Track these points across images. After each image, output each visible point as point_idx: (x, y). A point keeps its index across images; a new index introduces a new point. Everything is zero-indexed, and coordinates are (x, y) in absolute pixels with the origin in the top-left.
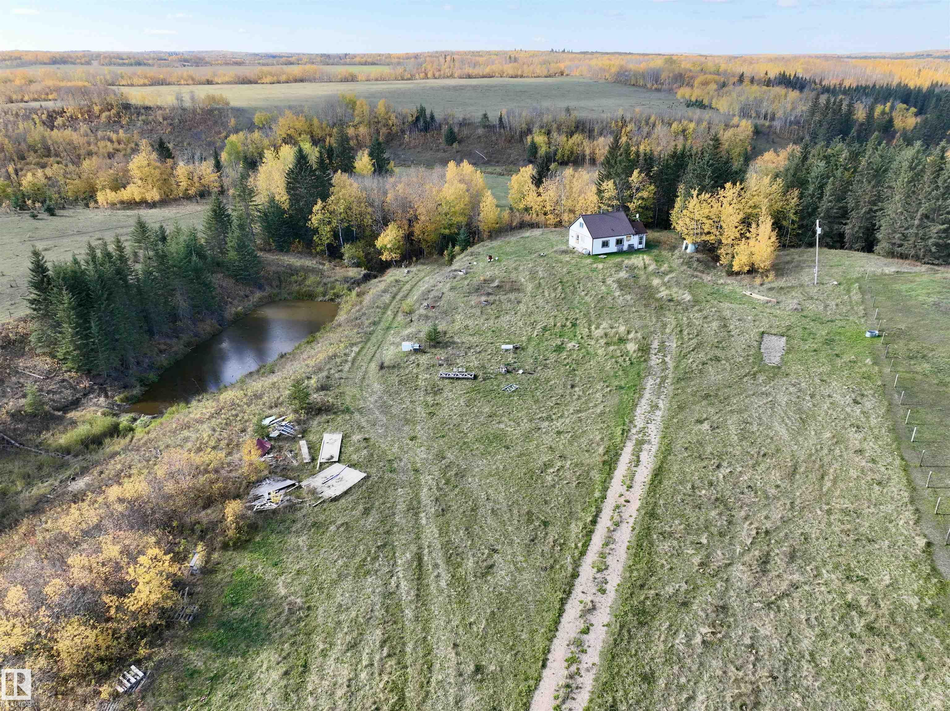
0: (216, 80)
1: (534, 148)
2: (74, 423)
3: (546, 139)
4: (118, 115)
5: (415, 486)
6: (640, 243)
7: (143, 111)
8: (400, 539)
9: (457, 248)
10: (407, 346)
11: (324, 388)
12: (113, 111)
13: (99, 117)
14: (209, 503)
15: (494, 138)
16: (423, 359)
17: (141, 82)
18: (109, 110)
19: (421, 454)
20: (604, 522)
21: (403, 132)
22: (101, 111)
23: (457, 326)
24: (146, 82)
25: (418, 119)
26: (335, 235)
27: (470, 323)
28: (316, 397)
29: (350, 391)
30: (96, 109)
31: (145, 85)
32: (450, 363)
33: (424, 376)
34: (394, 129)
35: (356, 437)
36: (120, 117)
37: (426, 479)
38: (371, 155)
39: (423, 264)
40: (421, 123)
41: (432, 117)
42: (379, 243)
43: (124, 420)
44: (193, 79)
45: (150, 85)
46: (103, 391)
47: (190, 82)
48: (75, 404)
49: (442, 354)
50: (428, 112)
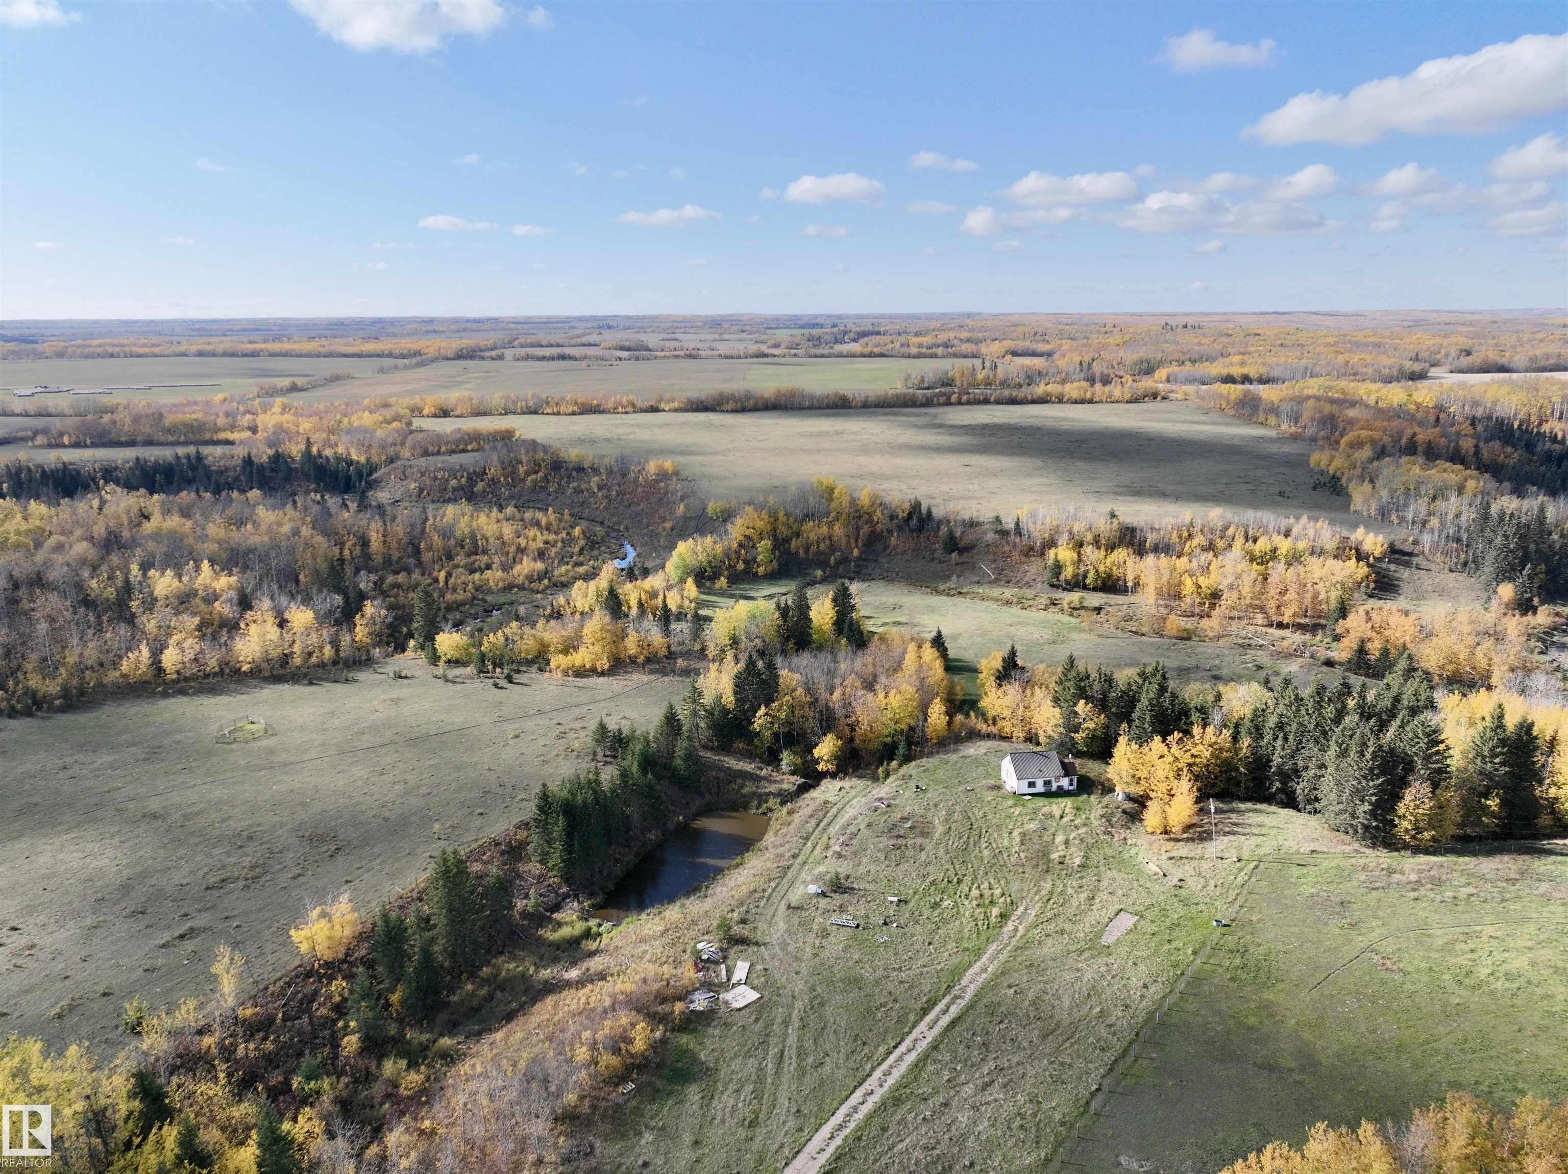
0: (662, 406)
1: (1058, 568)
2: (559, 925)
3: (1075, 556)
4: (546, 479)
5: (791, 1007)
6: (1071, 785)
7: (574, 474)
8: (772, 1040)
9: (894, 763)
10: (813, 889)
11: (743, 921)
12: (540, 474)
13: (523, 480)
14: (664, 1000)
15: (1007, 548)
16: (823, 902)
17: (570, 410)
18: (536, 472)
19: (800, 985)
20: (903, 1048)
21: (890, 532)
22: (528, 474)
23: (861, 870)
24: (576, 409)
25: (910, 515)
26: (776, 735)
27: (872, 868)
28: (737, 930)
29: (762, 926)
30: (522, 470)
31: (573, 414)
32: (842, 909)
33: (818, 920)
34: (879, 527)
35: (759, 967)
36: (548, 481)
37: (799, 1004)
39: (860, 777)
40: (914, 522)
41: (929, 513)
42: (817, 752)
43: (593, 923)
44: (634, 405)
45: (580, 414)
46: (576, 896)
47: (630, 409)
48: (557, 907)
49: (838, 899)
50: (924, 510)
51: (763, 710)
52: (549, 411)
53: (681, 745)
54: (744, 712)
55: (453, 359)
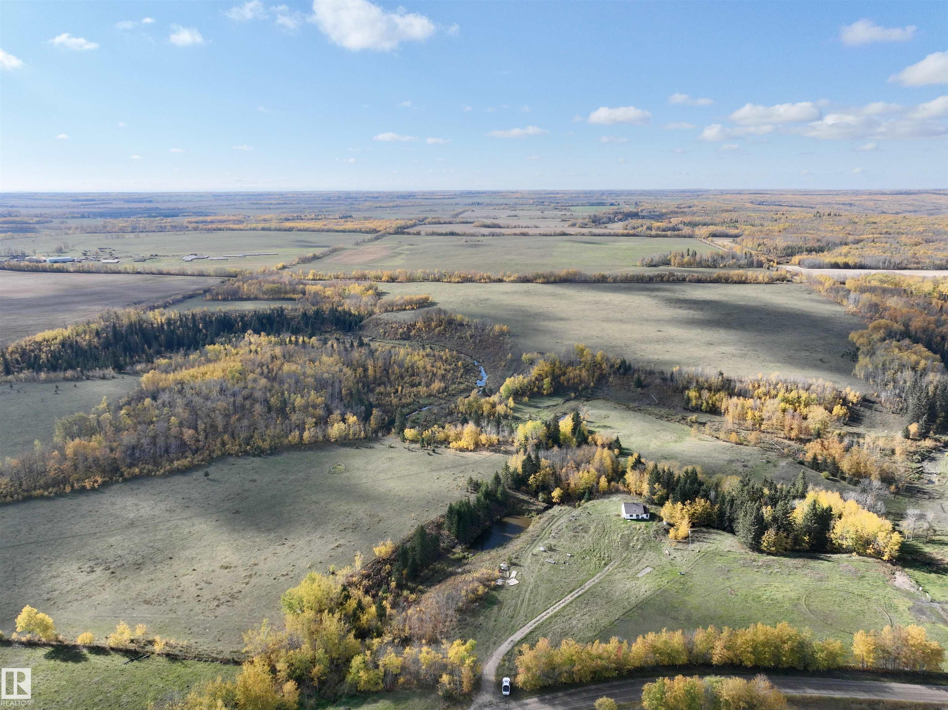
0: (505, 279)
1: (689, 399)
2: (455, 553)
3: (698, 394)
4: (445, 329)
5: (528, 587)
6: (647, 517)
7: (459, 328)
8: (521, 596)
9: (583, 501)
10: (542, 549)
11: (516, 558)
12: (442, 327)
13: (434, 330)
14: (489, 581)
15: (665, 388)
16: (545, 554)
17: (457, 280)
18: (440, 326)
19: (532, 580)
21: (610, 374)
22: (436, 327)
23: (560, 543)
24: (459, 279)
26: (538, 486)
27: (564, 543)
28: (514, 561)
29: (523, 560)
30: (433, 324)
31: (458, 282)
32: (551, 557)
33: (542, 560)
34: (604, 372)
35: (520, 573)
36: (446, 331)
37: (531, 586)
38: (573, 419)
39: (569, 506)
40: (622, 370)
41: (630, 365)
42: (553, 494)
43: (466, 554)
44: (490, 278)
45: (462, 282)
46: (460, 544)
47: (488, 281)
48: (454, 547)
49: (550, 553)
50: (627, 363)
51: (533, 476)
52: (446, 280)
53: (500, 489)
54: (526, 476)
55: (393, 234)
